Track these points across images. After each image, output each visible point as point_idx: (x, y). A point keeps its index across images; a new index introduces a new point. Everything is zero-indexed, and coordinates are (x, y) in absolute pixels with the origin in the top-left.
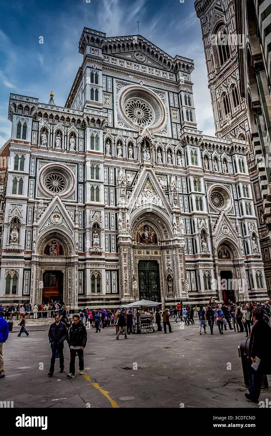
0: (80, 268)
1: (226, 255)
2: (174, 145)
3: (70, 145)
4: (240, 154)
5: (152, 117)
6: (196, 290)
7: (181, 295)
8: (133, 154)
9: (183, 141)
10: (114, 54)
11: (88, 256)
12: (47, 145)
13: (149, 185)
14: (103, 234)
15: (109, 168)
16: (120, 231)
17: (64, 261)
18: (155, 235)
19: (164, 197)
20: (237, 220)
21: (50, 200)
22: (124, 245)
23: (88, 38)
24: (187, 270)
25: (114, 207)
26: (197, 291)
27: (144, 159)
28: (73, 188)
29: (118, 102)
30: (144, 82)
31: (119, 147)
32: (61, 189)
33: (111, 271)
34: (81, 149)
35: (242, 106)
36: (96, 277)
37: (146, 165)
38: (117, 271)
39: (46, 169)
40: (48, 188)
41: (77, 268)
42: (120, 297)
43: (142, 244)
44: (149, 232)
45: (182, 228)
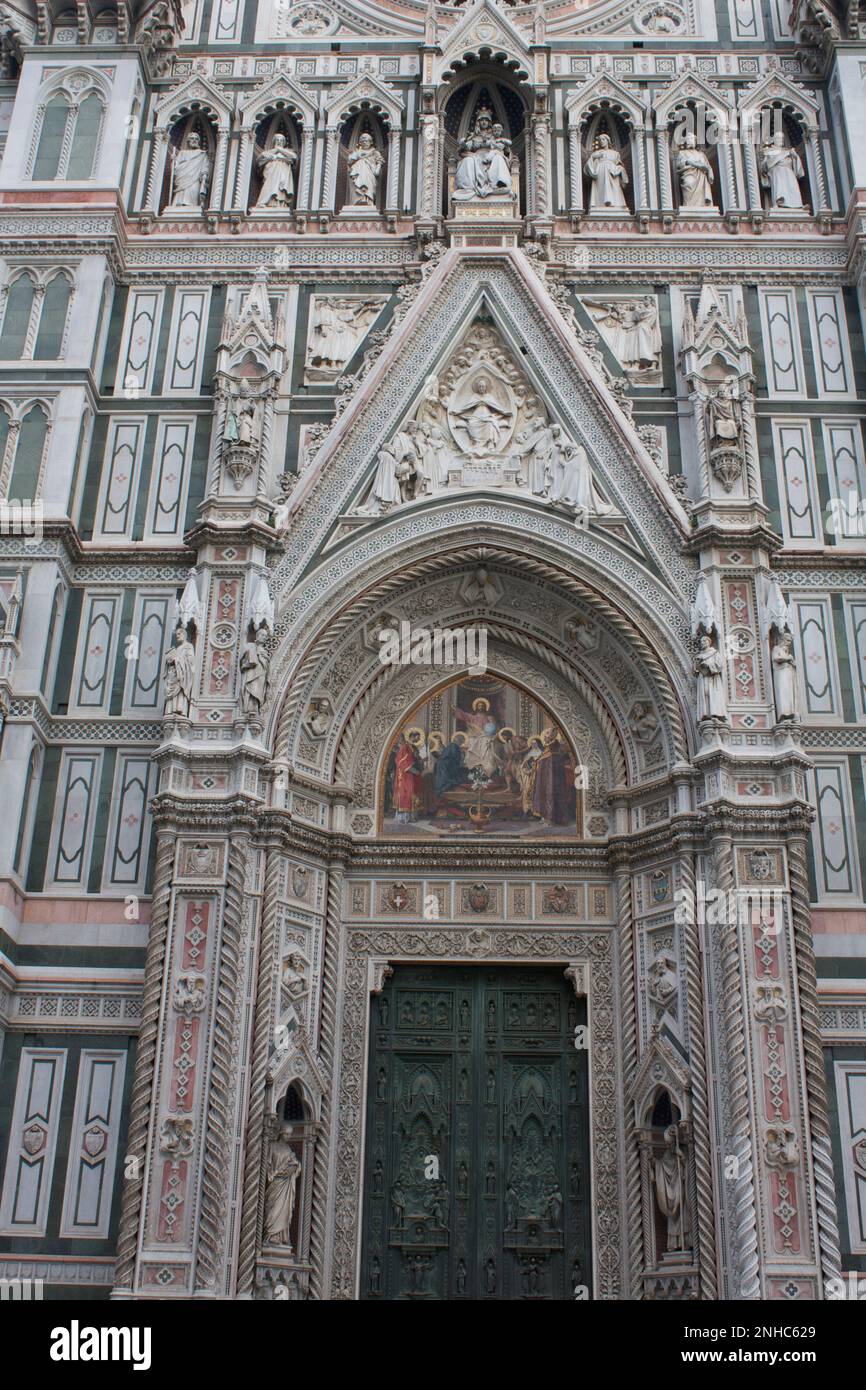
2: (736, 84)
8: (382, 179)
13: (489, 363)
15: (171, 288)
19: (620, 440)
25: (174, 543)
31: (277, 153)
33: (74, 1039)
37: (467, 232)
43: (433, 829)
44: (508, 735)
45: (781, 662)
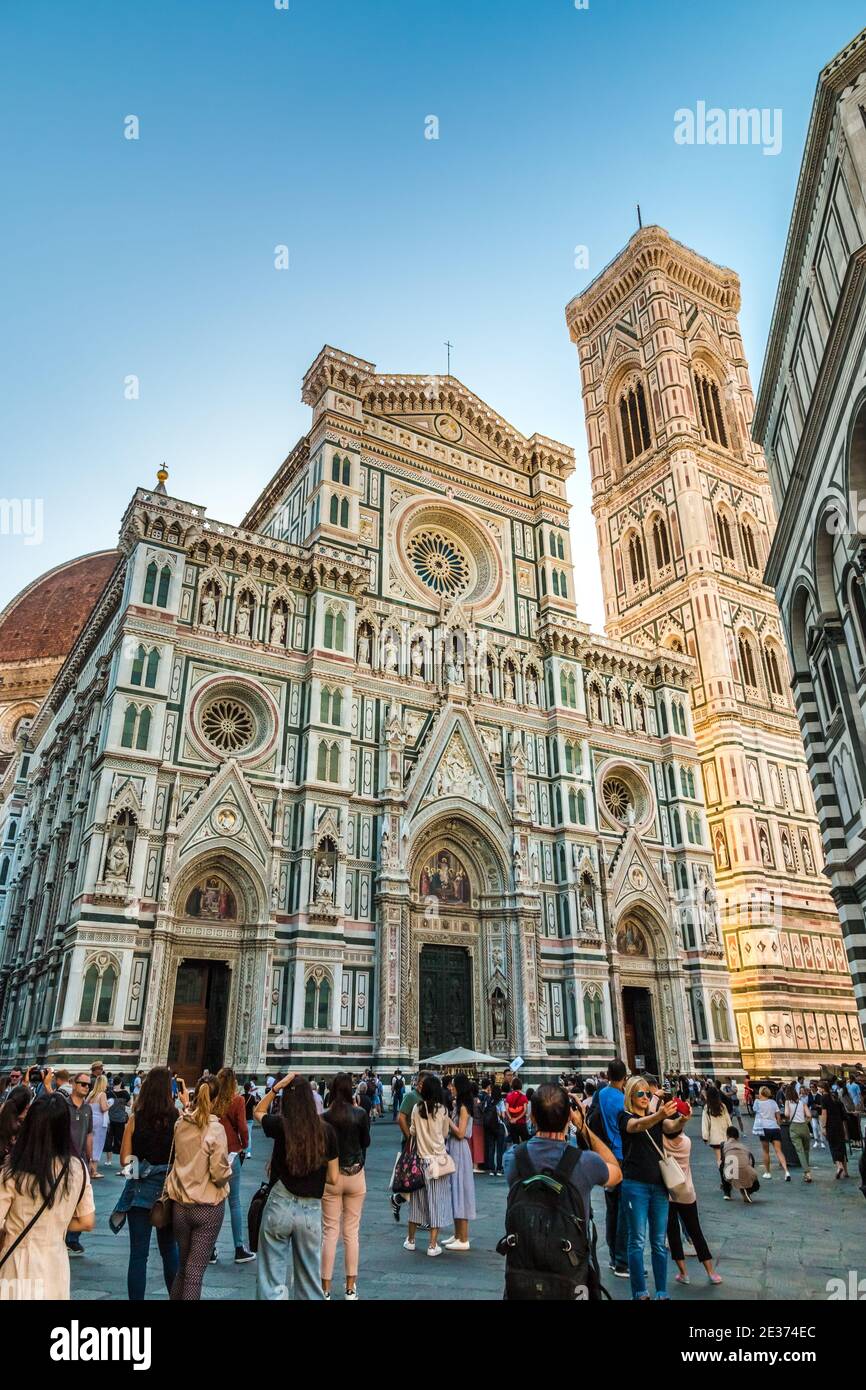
0: (279, 958)
1: (636, 944)
2: (521, 653)
3: (271, 630)
4: (675, 688)
5: (468, 577)
6: (562, 1034)
7: (527, 1047)
8: (423, 666)
9: (543, 644)
10: (387, 415)
11: (303, 926)
12: (215, 627)
13: (458, 748)
14: (342, 868)
15: (363, 697)
16: (384, 863)
17: (235, 935)
18: (466, 879)
19: (493, 782)
20: (665, 854)
21: (214, 769)
22: (394, 900)
23: (332, 371)
24: (545, 980)
25: (370, 798)
26: (566, 1038)
27: (449, 682)
28: (273, 741)
29: (394, 534)
30: (456, 490)
31: (391, 647)
32: (241, 742)
33: (355, 969)
34: (299, 642)
35: (678, 569)
36: (318, 984)
37: (453, 698)
38: (371, 970)
39: (209, 687)
40: (209, 736)
41: (270, 956)
42: (374, 1044)
44: (451, 871)
45: (536, 866)
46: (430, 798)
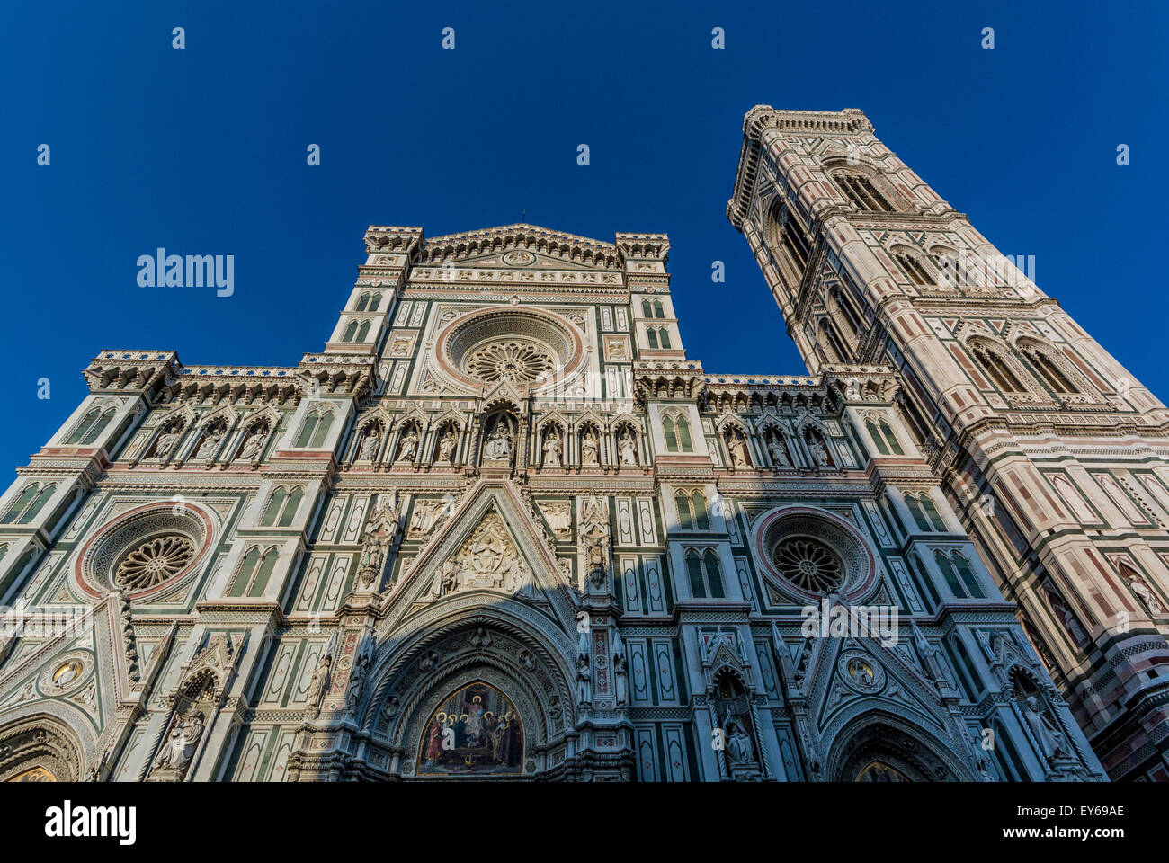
2: (609, 415)
4: (867, 405)
5: (551, 370)
9: (639, 399)
15: (352, 495)
22: (310, 766)
25: (331, 615)
29: (435, 343)
30: (523, 298)
31: (409, 439)
37: (489, 473)
39: (125, 518)
40: (124, 579)
43: (446, 770)
44: (489, 716)
45: (619, 673)
46: (430, 598)
